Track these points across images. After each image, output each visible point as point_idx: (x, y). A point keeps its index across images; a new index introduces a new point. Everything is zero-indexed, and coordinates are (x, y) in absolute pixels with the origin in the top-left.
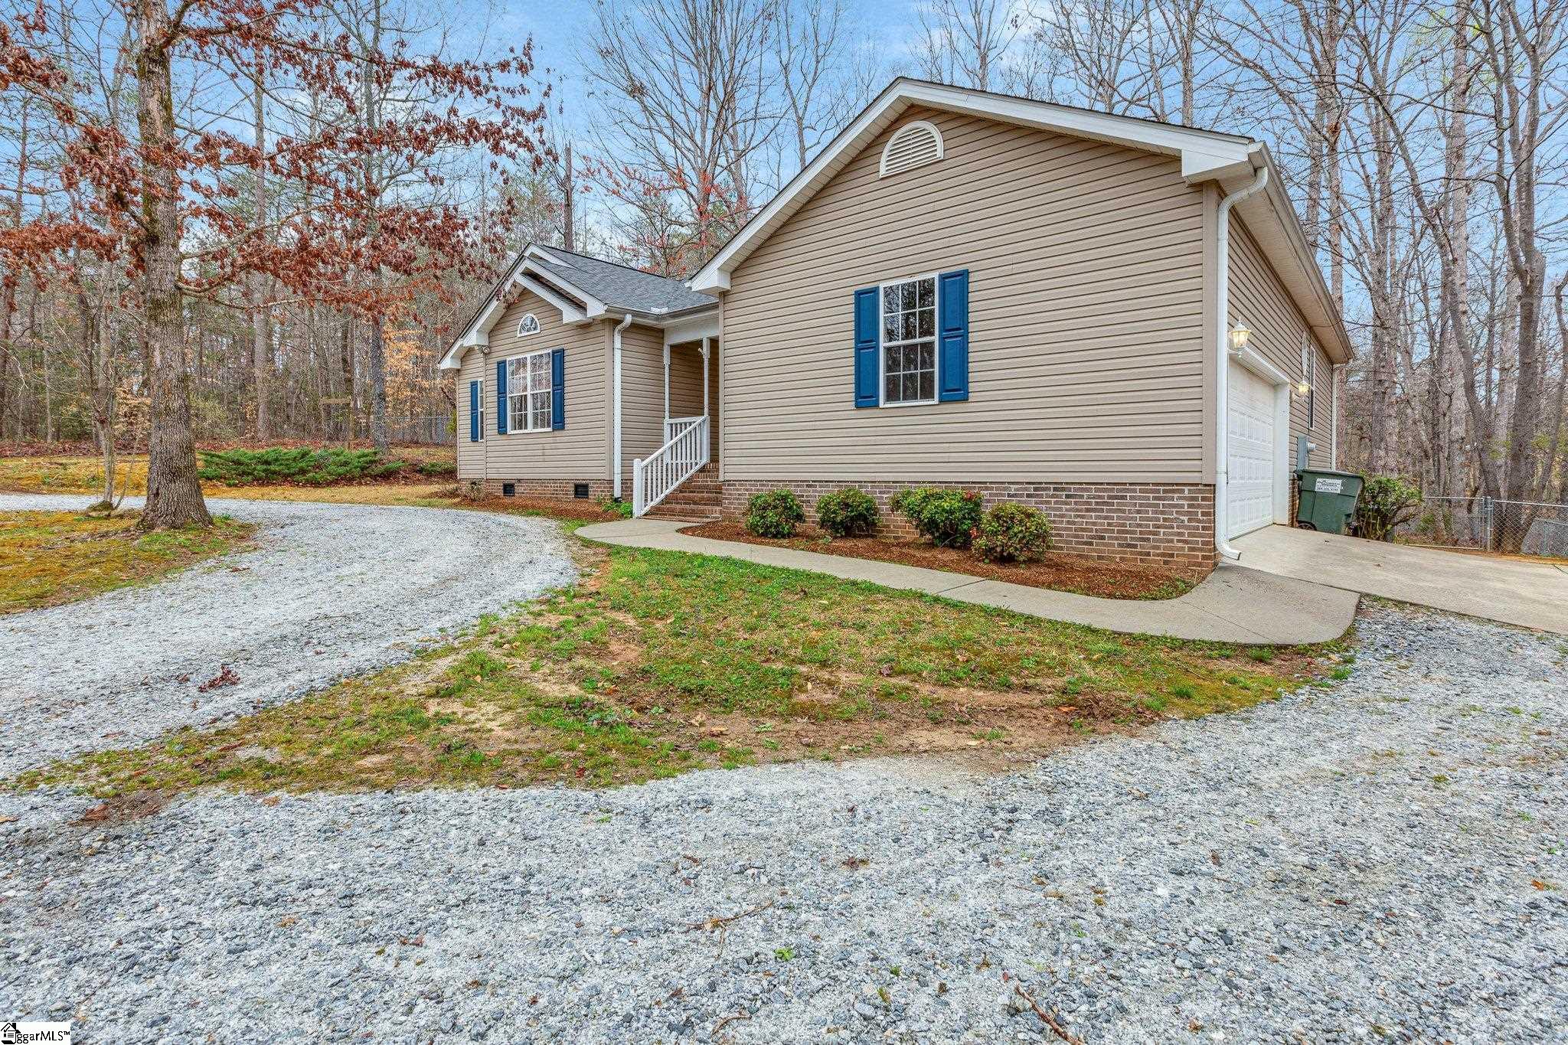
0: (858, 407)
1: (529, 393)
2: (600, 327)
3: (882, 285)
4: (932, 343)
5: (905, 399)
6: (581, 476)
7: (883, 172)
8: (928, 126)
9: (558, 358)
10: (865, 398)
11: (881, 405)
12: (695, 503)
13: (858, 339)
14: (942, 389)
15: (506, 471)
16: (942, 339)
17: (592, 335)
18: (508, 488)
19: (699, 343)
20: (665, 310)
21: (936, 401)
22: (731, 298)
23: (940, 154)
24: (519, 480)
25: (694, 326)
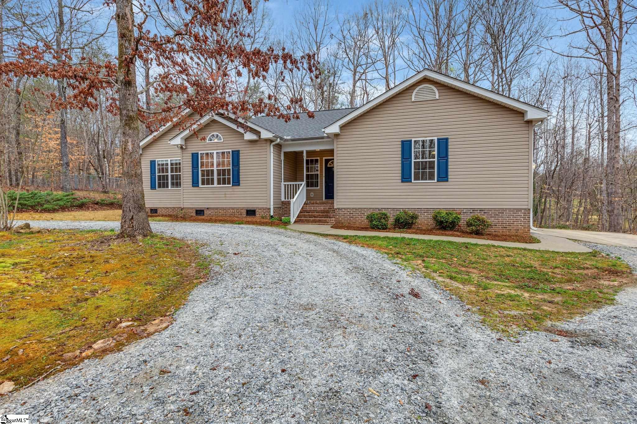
0: (402, 182)
1: (215, 168)
2: (264, 142)
3: (413, 140)
4: (434, 161)
5: (422, 179)
6: (251, 206)
7: (413, 100)
8: (433, 87)
9: (236, 155)
10: (405, 178)
11: (413, 181)
12: (315, 217)
13: (403, 157)
14: (439, 176)
15: (200, 204)
16: (438, 160)
17: (258, 145)
18: (200, 212)
19: (302, 152)
20: (289, 138)
21: (436, 181)
22: (340, 137)
23: (437, 97)
24: (208, 208)
25: (301, 145)
